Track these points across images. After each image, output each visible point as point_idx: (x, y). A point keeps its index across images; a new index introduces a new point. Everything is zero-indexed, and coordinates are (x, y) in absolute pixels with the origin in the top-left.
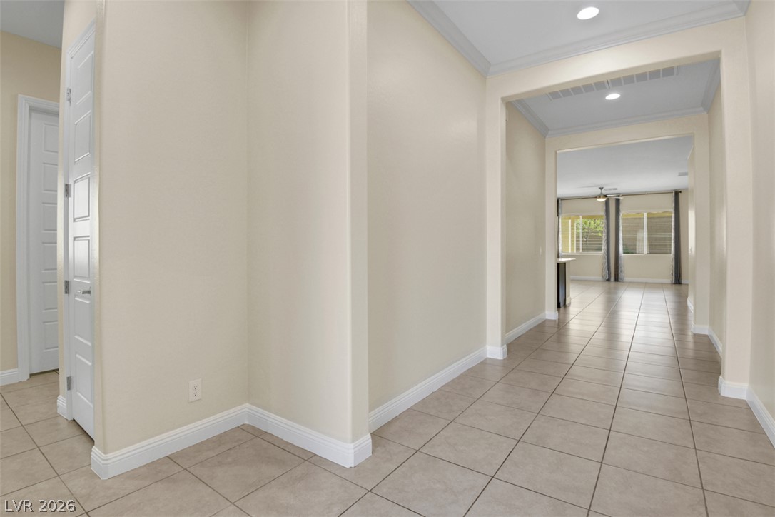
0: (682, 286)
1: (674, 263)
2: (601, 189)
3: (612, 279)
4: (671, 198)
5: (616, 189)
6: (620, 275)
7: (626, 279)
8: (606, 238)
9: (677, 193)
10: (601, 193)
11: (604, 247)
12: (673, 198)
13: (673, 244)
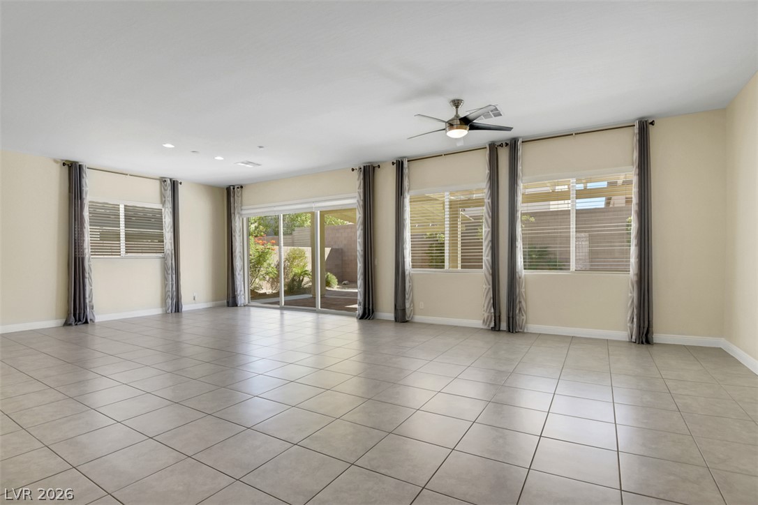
0: (654, 349)
1: (635, 295)
2: (457, 103)
3: (504, 326)
4: (628, 141)
5: (509, 129)
6: (520, 319)
7: (532, 327)
8: (489, 238)
9: (644, 128)
10: (457, 116)
11: (486, 257)
12: (636, 138)
13: (634, 250)
